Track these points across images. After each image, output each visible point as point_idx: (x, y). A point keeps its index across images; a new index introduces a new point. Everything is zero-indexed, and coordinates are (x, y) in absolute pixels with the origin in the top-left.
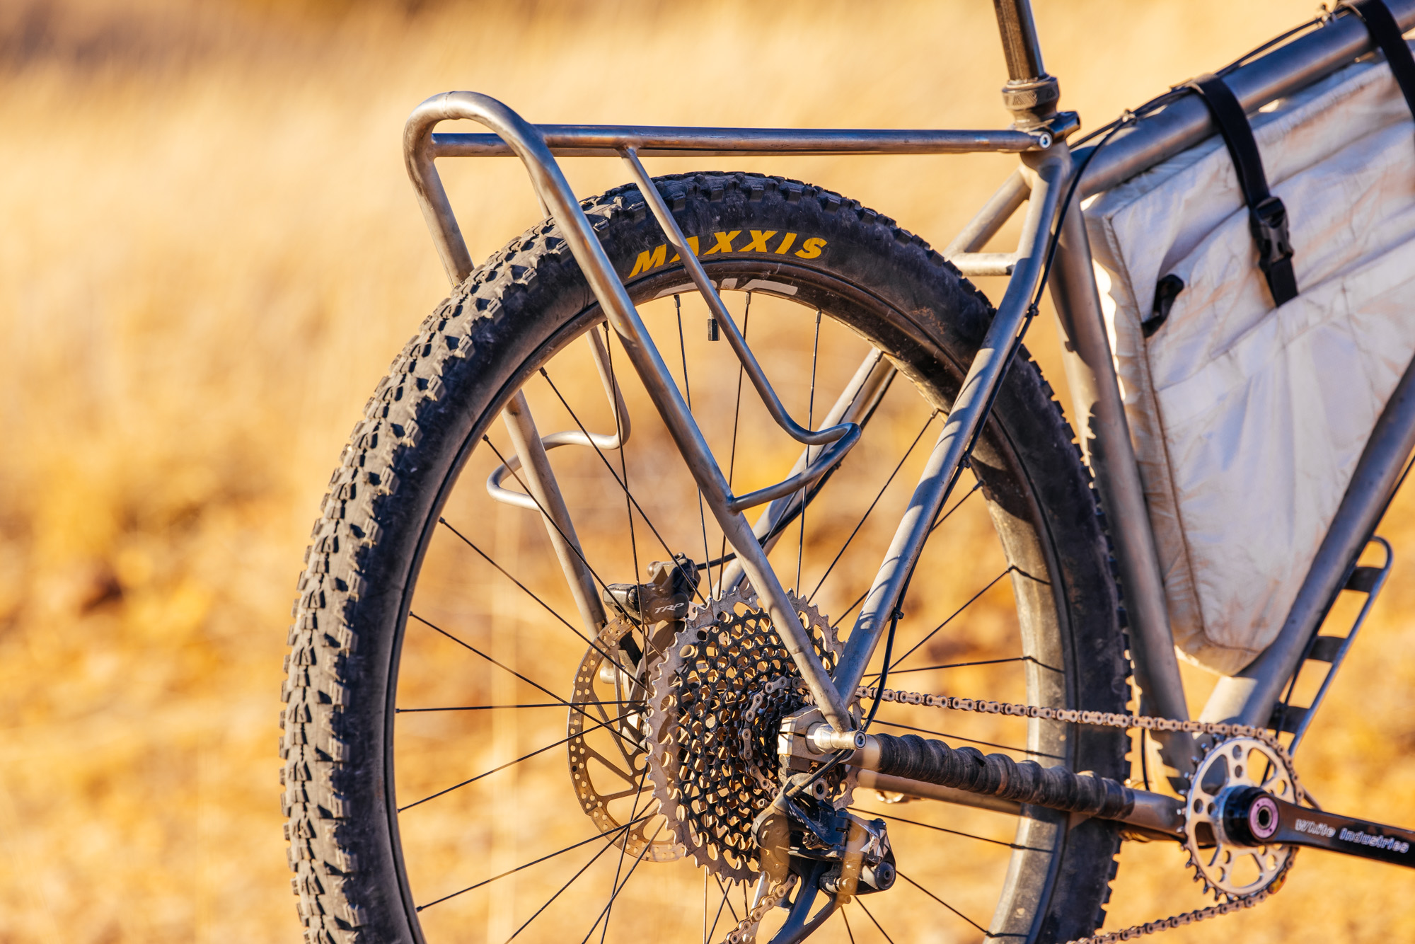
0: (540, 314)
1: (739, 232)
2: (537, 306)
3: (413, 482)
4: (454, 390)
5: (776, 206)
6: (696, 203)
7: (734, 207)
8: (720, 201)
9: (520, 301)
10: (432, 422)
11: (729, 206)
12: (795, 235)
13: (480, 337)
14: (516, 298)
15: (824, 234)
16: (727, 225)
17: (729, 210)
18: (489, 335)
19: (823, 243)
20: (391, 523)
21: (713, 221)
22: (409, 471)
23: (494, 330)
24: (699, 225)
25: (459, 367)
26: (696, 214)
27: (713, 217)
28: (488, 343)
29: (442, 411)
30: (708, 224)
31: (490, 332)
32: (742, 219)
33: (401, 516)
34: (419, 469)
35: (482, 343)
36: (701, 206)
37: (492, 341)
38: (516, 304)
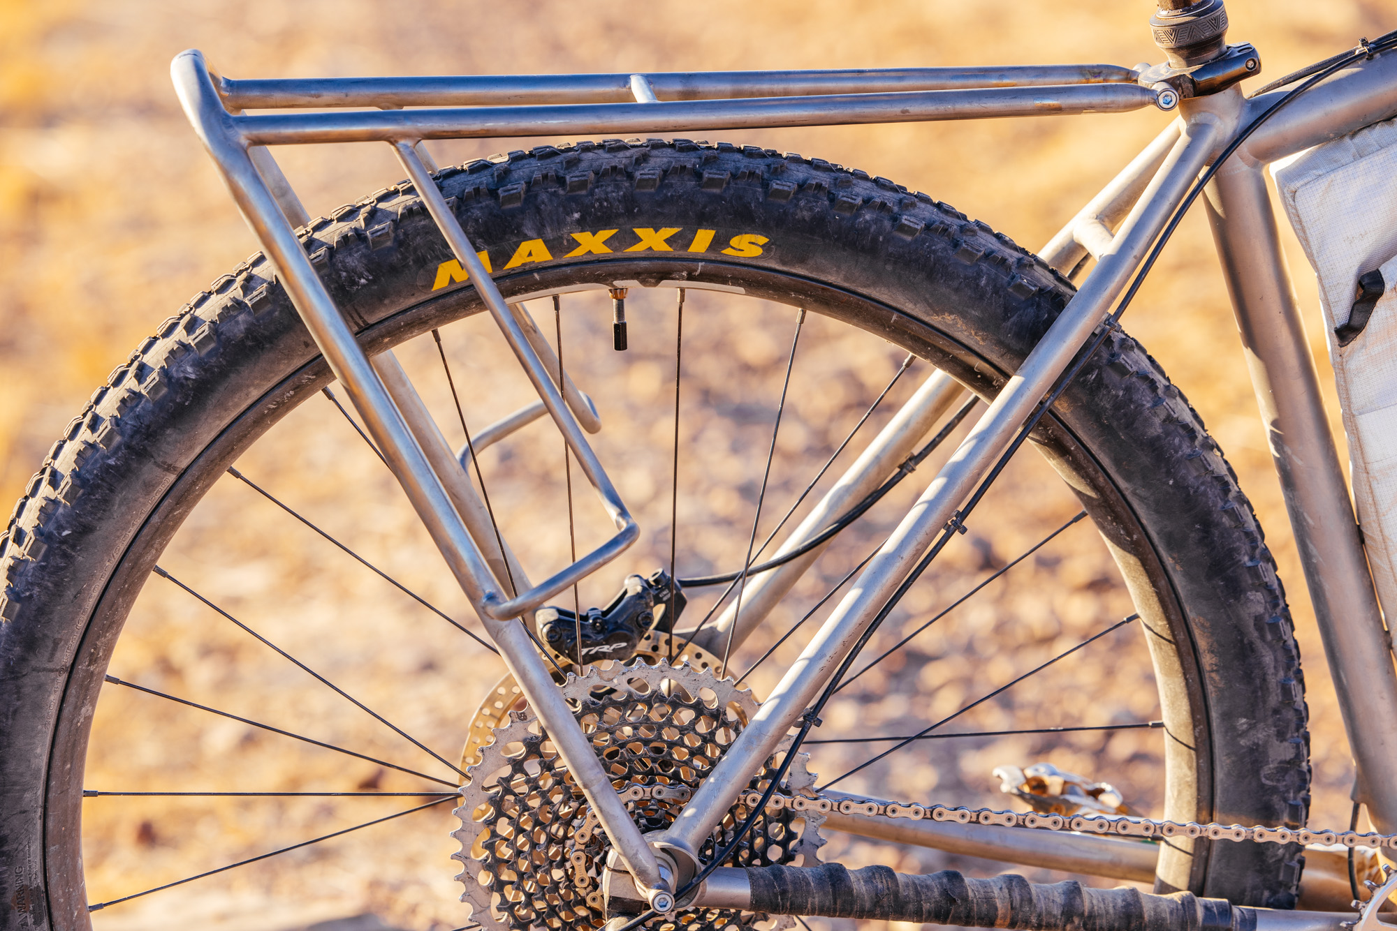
0: (271, 342)
1: (614, 231)
2: (266, 333)
3: (64, 547)
4: (132, 437)
5: (680, 197)
6: (544, 196)
7: (606, 200)
8: (584, 192)
9: (242, 327)
10: (97, 475)
11: (597, 200)
12: (711, 233)
13: (177, 371)
14: (237, 322)
15: (763, 229)
16: (592, 223)
17: (597, 205)
18: (189, 369)
19: (763, 240)
20: (31, 596)
21: (568, 219)
22: (60, 534)
23: (198, 364)
24: (544, 226)
25: (142, 408)
26: (538, 210)
27: (570, 213)
28: (187, 379)
29: (112, 462)
30: (560, 223)
31: (191, 366)
32: (618, 215)
33: (47, 588)
34: (74, 532)
35: (178, 379)
36: (551, 200)
37: (193, 377)
38: (236, 331)
